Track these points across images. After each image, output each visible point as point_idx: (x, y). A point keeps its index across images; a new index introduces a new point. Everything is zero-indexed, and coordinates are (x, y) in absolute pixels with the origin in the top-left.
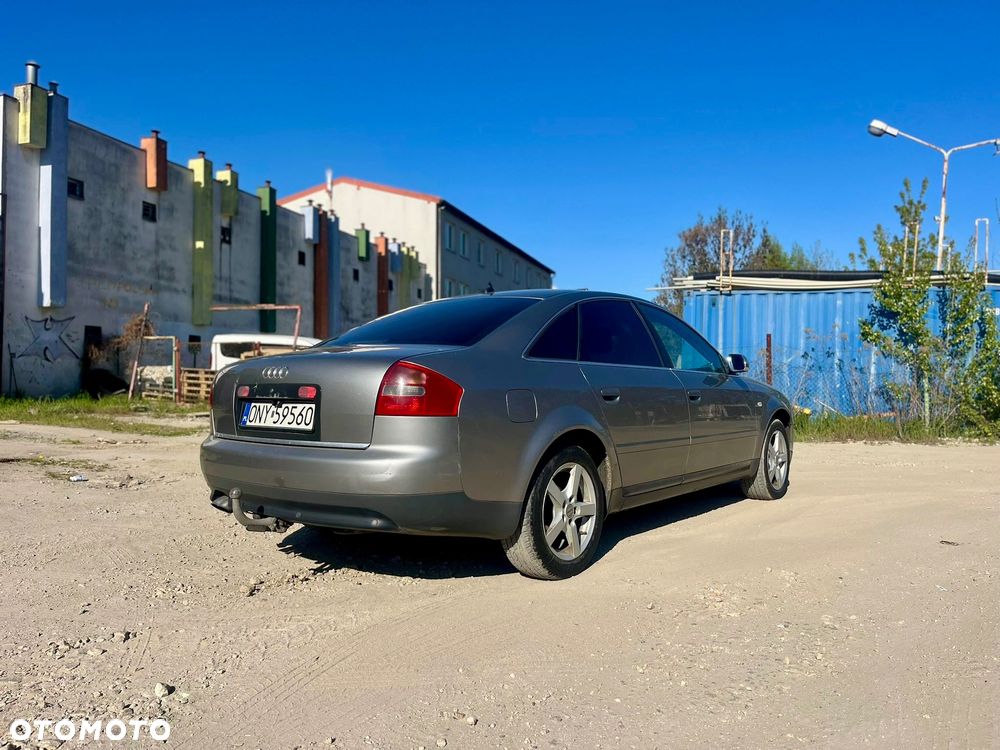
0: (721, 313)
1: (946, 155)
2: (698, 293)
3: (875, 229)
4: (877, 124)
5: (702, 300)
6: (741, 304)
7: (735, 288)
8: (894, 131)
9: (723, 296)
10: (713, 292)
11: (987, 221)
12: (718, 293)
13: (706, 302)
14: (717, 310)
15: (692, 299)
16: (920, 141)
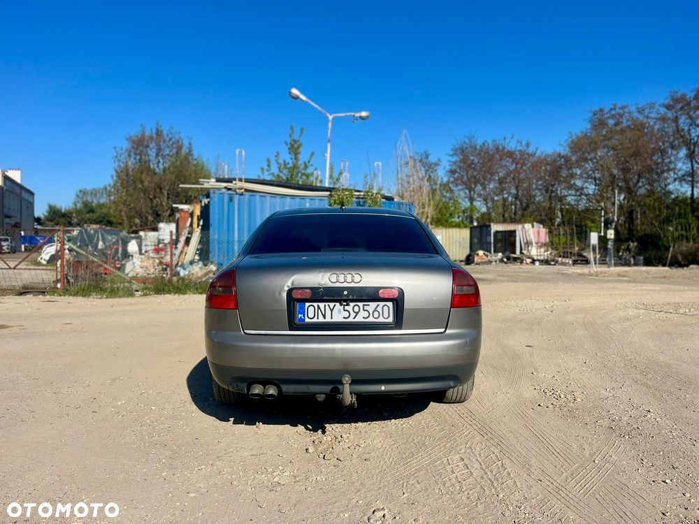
0: (236, 207)
1: (331, 117)
2: (220, 192)
3: (276, 154)
4: (295, 91)
5: (223, 198)
6: (250, 201)
7: (247, 190)
8: (303, 97)
9: (238, 196)
10: (230, 192)
11: (380, 164)
12: (234, 193)
13: (226, 199)
14: (234, 204)
15: (217, 196)
16: (316, 106)
